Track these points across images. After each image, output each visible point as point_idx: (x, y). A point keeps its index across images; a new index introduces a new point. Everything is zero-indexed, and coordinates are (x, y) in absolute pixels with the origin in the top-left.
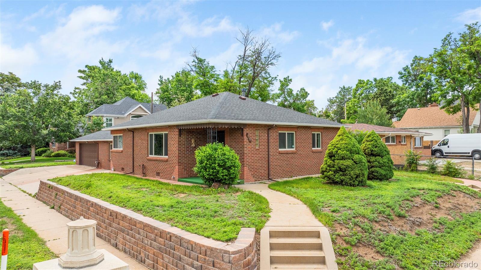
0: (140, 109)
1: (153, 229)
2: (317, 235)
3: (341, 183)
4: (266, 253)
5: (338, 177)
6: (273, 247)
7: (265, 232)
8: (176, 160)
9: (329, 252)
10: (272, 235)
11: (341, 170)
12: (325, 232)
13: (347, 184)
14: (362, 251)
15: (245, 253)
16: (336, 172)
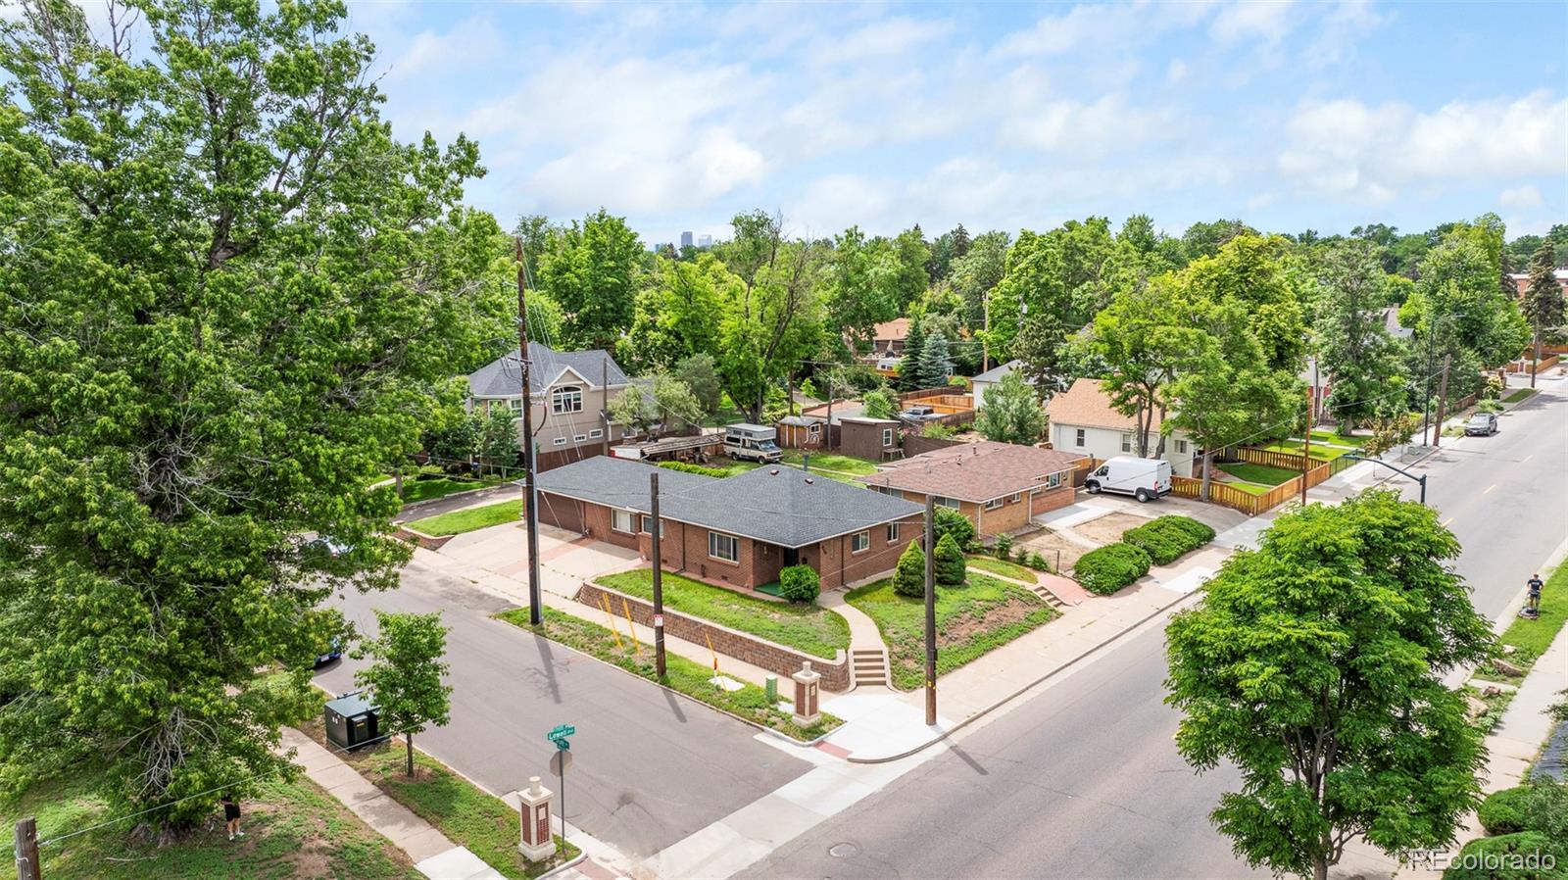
0: (569, 376)
1: (781, 651)
2: (881, 653)
3: (910, 595)
4: (852, 665)
5: (907, 590)
6: (856, 668)
7: (850, 651)
8: (750, 569)
9: (887, 664)
10: (855, 653)
11: (909, 583)
12: (886, 650)
13: (915, 596)
14: (906, 661)
15: (843, 666)
16: (905, 585)
